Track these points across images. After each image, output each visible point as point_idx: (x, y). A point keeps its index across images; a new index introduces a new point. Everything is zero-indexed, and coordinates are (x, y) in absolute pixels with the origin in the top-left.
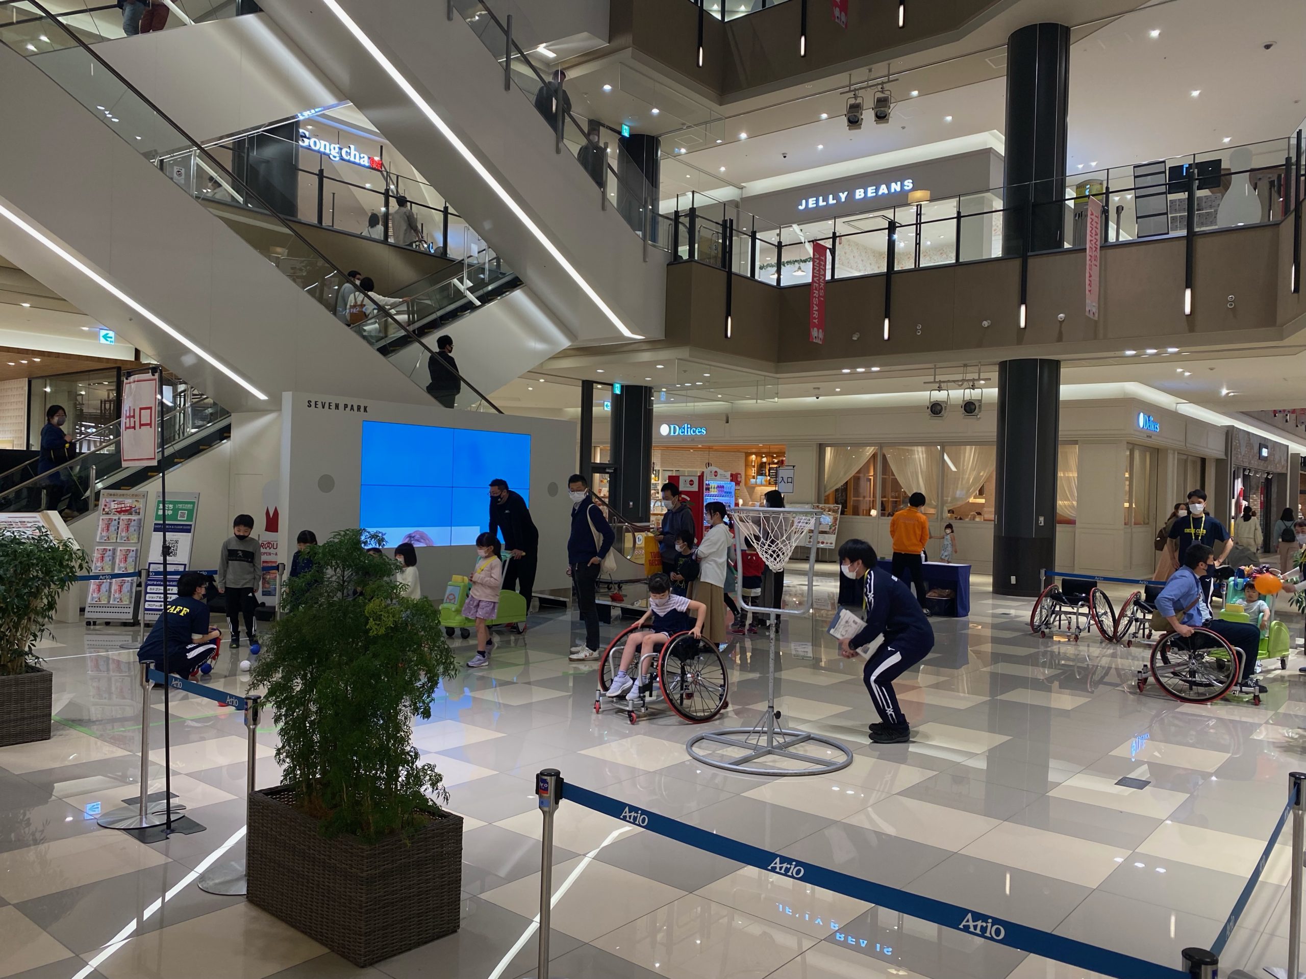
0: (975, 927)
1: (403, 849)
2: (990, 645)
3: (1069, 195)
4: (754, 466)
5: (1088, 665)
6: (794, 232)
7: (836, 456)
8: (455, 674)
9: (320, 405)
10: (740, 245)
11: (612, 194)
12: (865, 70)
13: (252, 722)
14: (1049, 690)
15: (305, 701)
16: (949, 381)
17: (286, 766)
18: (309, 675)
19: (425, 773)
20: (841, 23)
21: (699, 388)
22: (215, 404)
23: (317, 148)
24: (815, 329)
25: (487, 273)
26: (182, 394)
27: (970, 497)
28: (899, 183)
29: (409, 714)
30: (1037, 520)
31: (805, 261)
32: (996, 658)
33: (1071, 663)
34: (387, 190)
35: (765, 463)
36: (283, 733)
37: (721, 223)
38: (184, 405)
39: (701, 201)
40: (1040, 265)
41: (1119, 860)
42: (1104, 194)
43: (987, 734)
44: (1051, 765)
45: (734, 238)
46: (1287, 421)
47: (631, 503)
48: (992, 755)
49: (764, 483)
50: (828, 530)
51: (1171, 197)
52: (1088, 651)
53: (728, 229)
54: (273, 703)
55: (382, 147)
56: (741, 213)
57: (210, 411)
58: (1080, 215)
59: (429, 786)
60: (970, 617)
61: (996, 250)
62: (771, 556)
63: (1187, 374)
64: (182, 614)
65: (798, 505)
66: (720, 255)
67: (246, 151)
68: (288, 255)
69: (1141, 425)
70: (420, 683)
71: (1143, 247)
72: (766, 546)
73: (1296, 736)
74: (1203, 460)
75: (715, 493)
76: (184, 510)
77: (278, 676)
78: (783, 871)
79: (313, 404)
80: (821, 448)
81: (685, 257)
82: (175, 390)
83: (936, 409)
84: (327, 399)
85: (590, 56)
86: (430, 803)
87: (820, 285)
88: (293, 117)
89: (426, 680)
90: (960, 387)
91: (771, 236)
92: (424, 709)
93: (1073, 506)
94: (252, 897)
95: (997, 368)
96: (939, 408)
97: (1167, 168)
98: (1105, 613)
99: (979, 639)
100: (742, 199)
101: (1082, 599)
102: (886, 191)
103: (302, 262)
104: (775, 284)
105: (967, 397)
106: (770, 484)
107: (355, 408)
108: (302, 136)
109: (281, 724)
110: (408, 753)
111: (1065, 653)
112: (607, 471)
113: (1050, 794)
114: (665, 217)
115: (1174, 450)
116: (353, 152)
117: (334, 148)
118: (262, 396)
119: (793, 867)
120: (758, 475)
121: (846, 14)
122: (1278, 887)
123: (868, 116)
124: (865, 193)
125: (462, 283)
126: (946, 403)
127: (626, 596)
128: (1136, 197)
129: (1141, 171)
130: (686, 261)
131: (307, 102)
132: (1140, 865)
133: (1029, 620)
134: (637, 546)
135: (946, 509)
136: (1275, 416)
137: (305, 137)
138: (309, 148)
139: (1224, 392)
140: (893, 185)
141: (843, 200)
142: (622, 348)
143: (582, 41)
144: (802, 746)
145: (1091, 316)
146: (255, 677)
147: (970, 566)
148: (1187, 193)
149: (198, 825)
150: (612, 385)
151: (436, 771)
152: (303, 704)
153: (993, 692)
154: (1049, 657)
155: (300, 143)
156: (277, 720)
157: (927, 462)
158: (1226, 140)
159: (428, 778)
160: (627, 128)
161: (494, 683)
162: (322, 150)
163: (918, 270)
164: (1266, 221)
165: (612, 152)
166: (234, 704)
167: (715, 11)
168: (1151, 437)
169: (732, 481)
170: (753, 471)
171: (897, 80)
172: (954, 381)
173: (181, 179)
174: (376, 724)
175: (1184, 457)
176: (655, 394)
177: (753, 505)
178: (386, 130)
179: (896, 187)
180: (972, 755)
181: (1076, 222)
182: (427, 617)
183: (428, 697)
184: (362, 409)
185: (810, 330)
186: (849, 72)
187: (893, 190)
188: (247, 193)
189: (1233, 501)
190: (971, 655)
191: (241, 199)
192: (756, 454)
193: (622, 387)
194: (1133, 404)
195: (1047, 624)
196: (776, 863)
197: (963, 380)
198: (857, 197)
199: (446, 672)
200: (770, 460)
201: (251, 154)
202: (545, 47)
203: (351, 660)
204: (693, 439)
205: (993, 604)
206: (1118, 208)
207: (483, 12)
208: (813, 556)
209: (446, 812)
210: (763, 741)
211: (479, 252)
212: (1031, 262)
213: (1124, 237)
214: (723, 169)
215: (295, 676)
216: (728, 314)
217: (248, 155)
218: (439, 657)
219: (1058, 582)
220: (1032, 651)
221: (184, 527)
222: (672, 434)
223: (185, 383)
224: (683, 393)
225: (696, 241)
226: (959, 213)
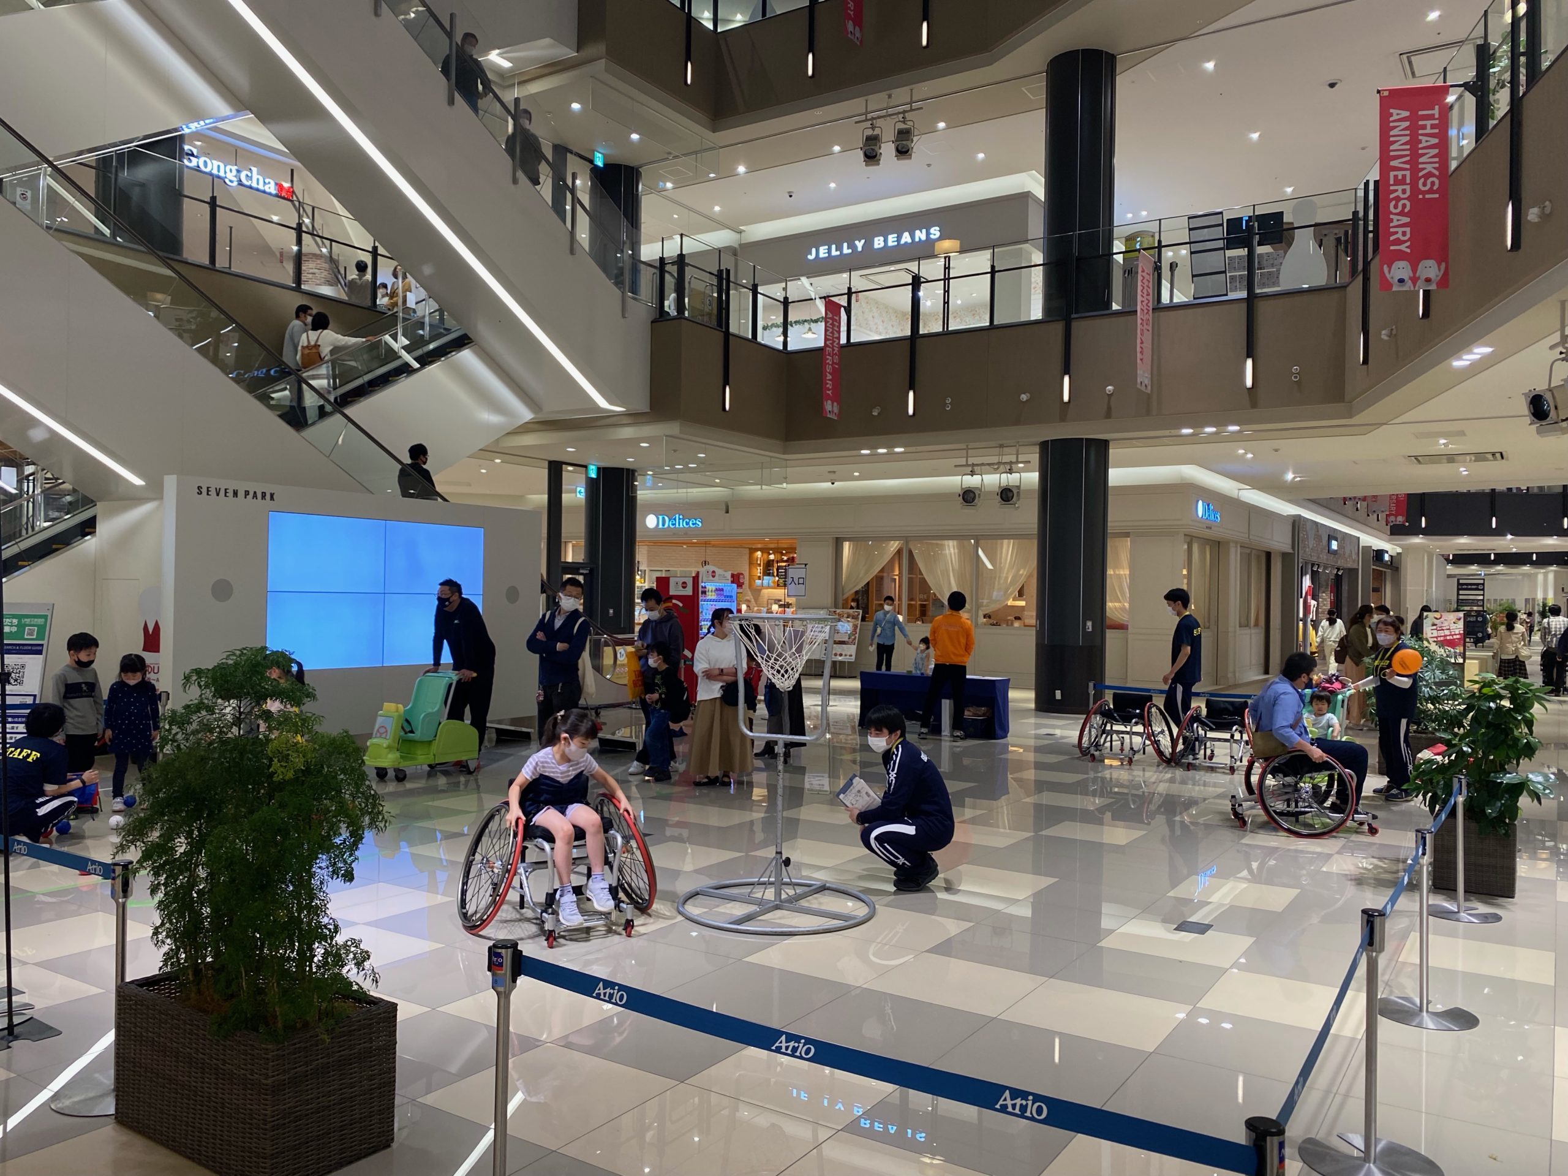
0: (1014, 1106)
1: (320, 1047)
2: (1033, 771)
3: (1117, 248)
4: (760, 565)
5: (1143, 792)
6: (803, 286)
7: (855, 552)
8: (385, 826)
9: (213, 492)
10: (740, 300)
11: (583, 235)
12: (883, 95)
13: (121, 894)
14: (1100, 822)
15: (191, 865)
16: (983, 464)
17: (165, 948)
18: (196, 833)
19: (347, 950)
20: (856, 40)
21: (692, 471)
22: (74, 491)
23: (208, 170)
24: (829, 402)
25: (427, 328)
26: (31, 478)
27: (1008, 599)
28: (924, 231)
29: (326, 877)
30: (1084, 625)
31: (816, 321)
32: (1041, 786)
33: (1125, 791)
34: (300, 225)
35: (773, 560)
36: (161, 905)
37: (716, 273)
38: (34, 491)
39: (691, 246)
40: (1085, 329)
41: (1181, 1016)
42: (1155, 248)
43: (1030, 876)
44: (1104, 911)
45: (731, 292)
46: (1357, 510)
47: (611, 611)
48: (1039, 900)
49: (771, 584)
50: (846, 639)
51: (1229, 253)
52: (1144, 775)
53: (724, 280)
54: (148, 869)
55: (292, 171)
56: (740, 263)
57: (69, 498)
58: (1130, 272)
59: (353, 966)
60: (1010, 739)
61: (1036, 312)
62: (778, 672)
63: (1250, 456)
64: (30, 760)
65: (811, 611)
66: (715, 312)
67: (114, 170)
68: (171, 303)
69: (1200, 514)
70: (341, 838)
71: (1200, 310)
72: (772, 661)
73: (1370, 867)
74: (1268, 555)
75: (713, 597)
76: (33, 626)
77: (155, 835)
78: (789, 1052)
79: (204, 491)
80: (838, 543)
81: (673, 312)
82: (20, 473)
83: (969, 496)
84: (223, 484)
85: (554, 67)
86: (355, 987)
87: (833, 350)
88: (176, 130)
89: (348, 835)
90: (996, 471)
91: (776, 291)
92: (346, 871)
93: (1125, 609)
94: (123, 1118)
95: (1037, 449)
96: (972, 495)
97: (1225, 221)
98: (1162, 732)
99: (1020, 765)
100: (740, 245)
101: (1136, 716)
102: (909, 240)
103: (191, 312)
104: (781, 348)
105: (1004, 483)
106: (778, 585)
107: (259, 496)
108: (188, 154)
109: (160, 895)
110: (325, 926)
111: (1118, 780)
112: (581, 571)
113: (1103, 944)
114: (648, 264)
115: (1236, 543)
116: (255, 176)
117: (231, 170)
118: (138, 481)
119: (801, 1045)
120: (764, 575)
121: (861, 30)
122: (1353, 1039)
123: (887, 150)
124: (886, 241)
125: (396, 340)
126: (980, 490)
127: (605, 724)
128: (1192, 253)
129: (1195, 223)
130: (674, 318)
131: (195, 112)
132: (1203, 1021)
133: (1076, 741)
134: (618, 662)
135: (981, 614)
136: (1345, 504)
137: (193, 155)
138: (197, 169)
139: (1290, 476)
140: (918, 233)
141: (860, 249)
142: (596, 421)
143: (544, 49)
144: (816, 898)
145: (1143, 388)
146: (124, 837)
147: (1009, 680)
148: (1246, 249)
149: (52, 1028)
150: (586, 467)
151: (362, 947)
152: (188, 869)
153: (1038, 826)
154: (1100, 784)
155: (186, 162)
156: (154, 890)
157: (959, 556)
158: (1289, 190)
159: (351, 956)
160: (600, 155)
161: (439, 836)
162: (215, 172)
163: (946, 334)
164: (1332, 283)
165: (582, 184)
166: (98, 871)
167: (706, 18)
168: (1210, 528)
169: (733, 582)
170: (759, 571)
171: (921, 108)
172: (989, 464)
173: (27, 205)
174: (284, 891)
175: (1248, 551)
176: (639, 478)
177: (759, 611)
178: (297, 150)
179: (921, 235)
180: (1014, 902)
181: (1125, 279)
182: (348, 755)
183: (351, 855)
184: (268, 497)
185: (823, 404)
186: (866, 97)
187: (917, 239)
188: (115, 224)
189: (1301, 601)
190: (1012, 784)
191: (107, 231)
192: (762, 550)
193: (599, 469)
194: (1189, 491)
195: (1097, 746)
196: (781, 1042)
197: (999, 463)
198: (876, 246)
199: (373, 824)
200: (779, 556)
201: (120, 175)
202: (498, 55)
203: (251, 812)
204: (686, 532)
205: (1036, 724)
206: (1171, 264)
207: (421, 9)
208: (827, 671)
209: (376, 998)
210: (770, 894)
211: (417, 303)
212: (1075, 325)
213: (1179, 298)
214: (717, 208)
215: (178, 834)
216: (726, 382)
217: (116, 175)
218: (363, 805)
219: (1109, 696)
220: (1081, 777)
221: (34, 648)
222: (661, 526)
223: (34, 464)
224: (674, 476)
225: (686, 295)
226: (993, 267)
